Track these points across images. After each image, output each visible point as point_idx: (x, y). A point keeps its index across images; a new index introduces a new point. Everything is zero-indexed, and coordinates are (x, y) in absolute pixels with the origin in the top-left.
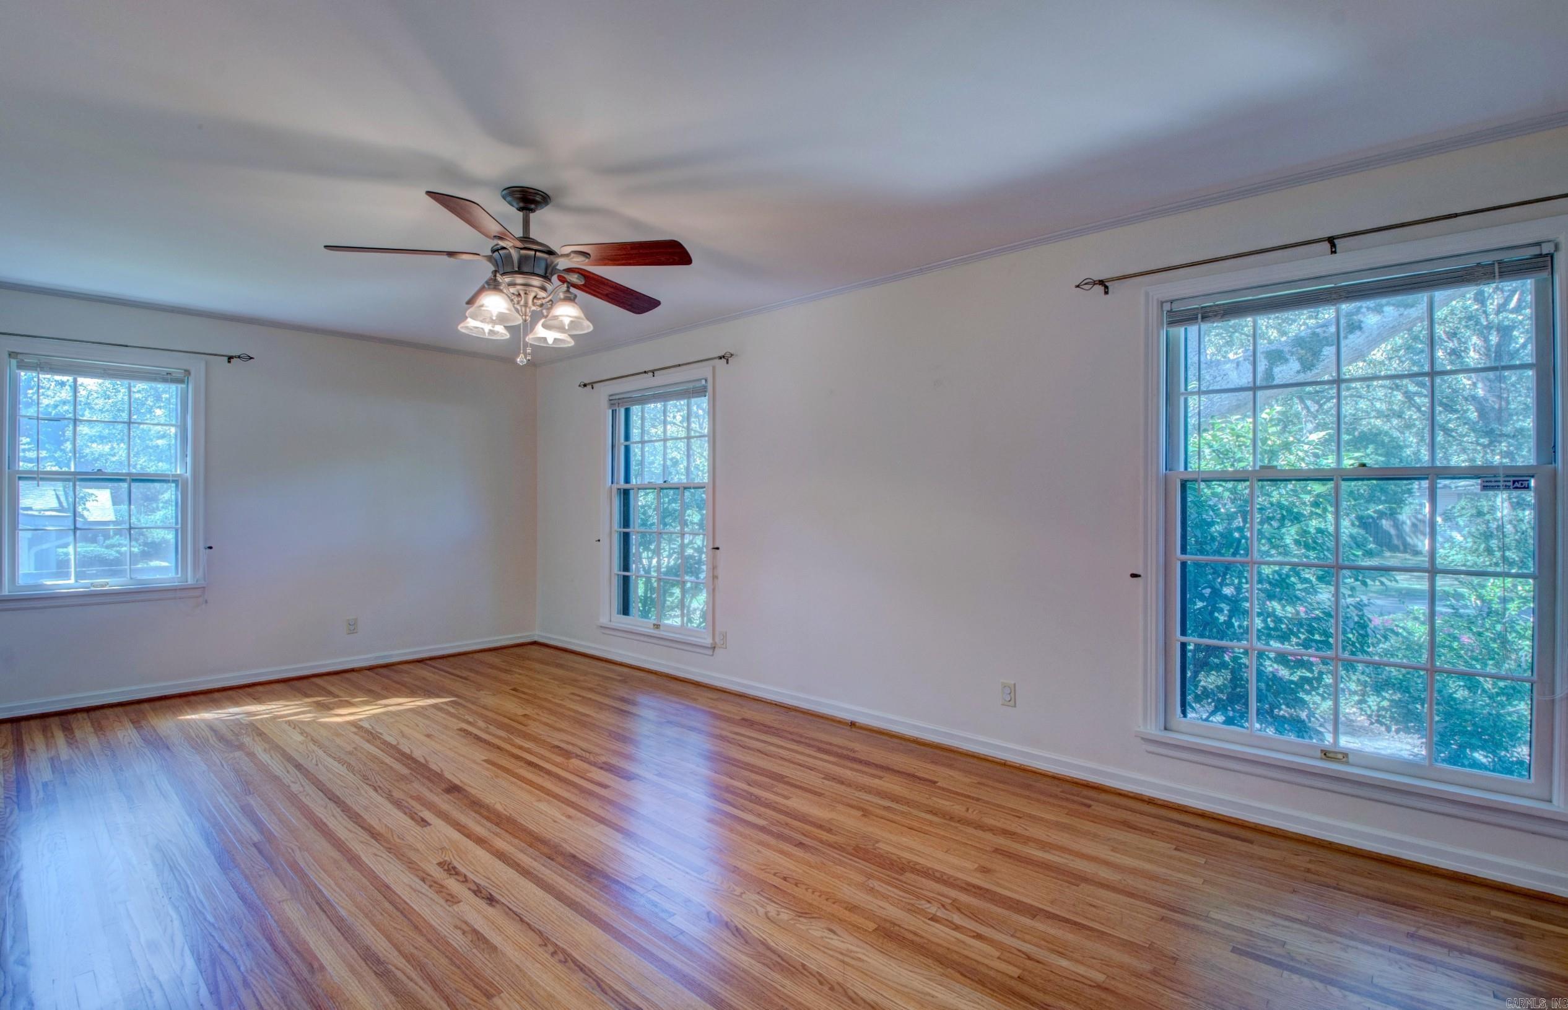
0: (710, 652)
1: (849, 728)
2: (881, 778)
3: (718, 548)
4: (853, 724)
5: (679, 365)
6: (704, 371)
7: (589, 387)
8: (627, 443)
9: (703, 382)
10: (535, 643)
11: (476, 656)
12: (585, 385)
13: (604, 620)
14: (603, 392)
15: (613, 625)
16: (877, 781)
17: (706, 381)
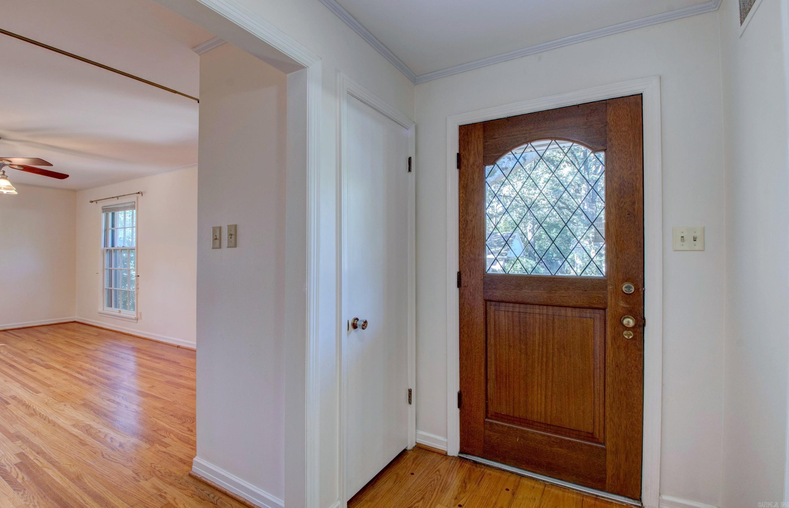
0: (136, 321)
1: (176, 348)
2: (159, 363)
3: (138, 276)
4: (178, 347)
5: (124, 195)
6: (133, 198)
7: (94, 203)
8: (113, 229)
9: (134, 203)
10: (75, 322)
11: (36, 328)
12: (92, 202)
13: (100, 310)
14: (101, 204)
15: (105, 312)
16: (157, 365)
17: (135, 203)
